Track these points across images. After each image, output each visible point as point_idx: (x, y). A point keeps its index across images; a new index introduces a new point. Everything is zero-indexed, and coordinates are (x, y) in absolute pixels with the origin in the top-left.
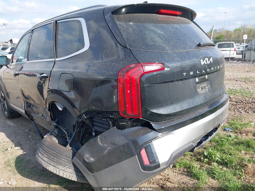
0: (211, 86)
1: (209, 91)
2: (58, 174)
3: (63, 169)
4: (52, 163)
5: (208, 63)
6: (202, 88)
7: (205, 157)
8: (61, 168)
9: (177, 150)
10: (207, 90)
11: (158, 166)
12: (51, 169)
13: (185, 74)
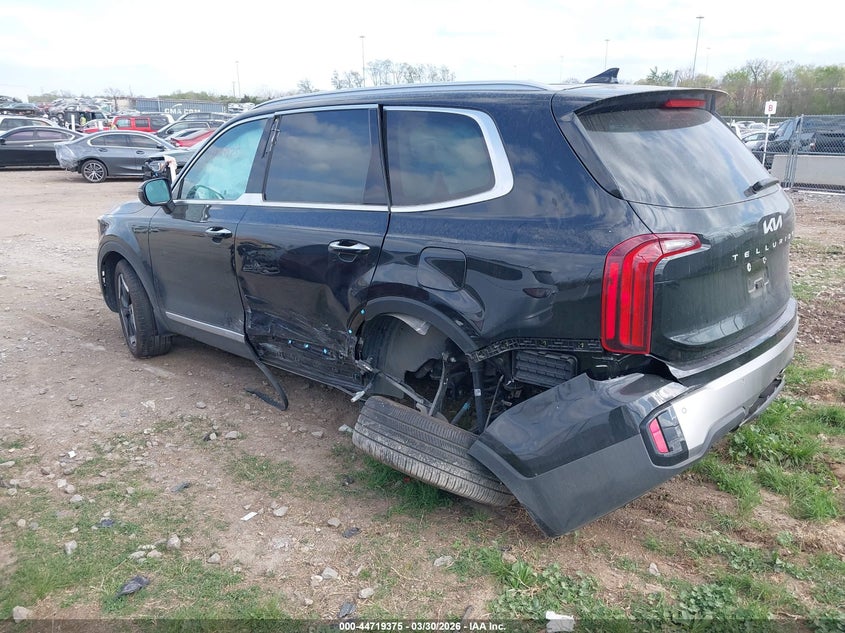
0: (772, 283)
1: (769, 292)
2: (434, 480)
3: (447, 470)
4: (420, 457)
5: (776, 228)
6: (757, 286)
7: (741, 447)
8: (443, 468)
9: (715, 424)
10: (765, 290)
11: (684, 455)
12: (418, 470)
13: (735, 256)
